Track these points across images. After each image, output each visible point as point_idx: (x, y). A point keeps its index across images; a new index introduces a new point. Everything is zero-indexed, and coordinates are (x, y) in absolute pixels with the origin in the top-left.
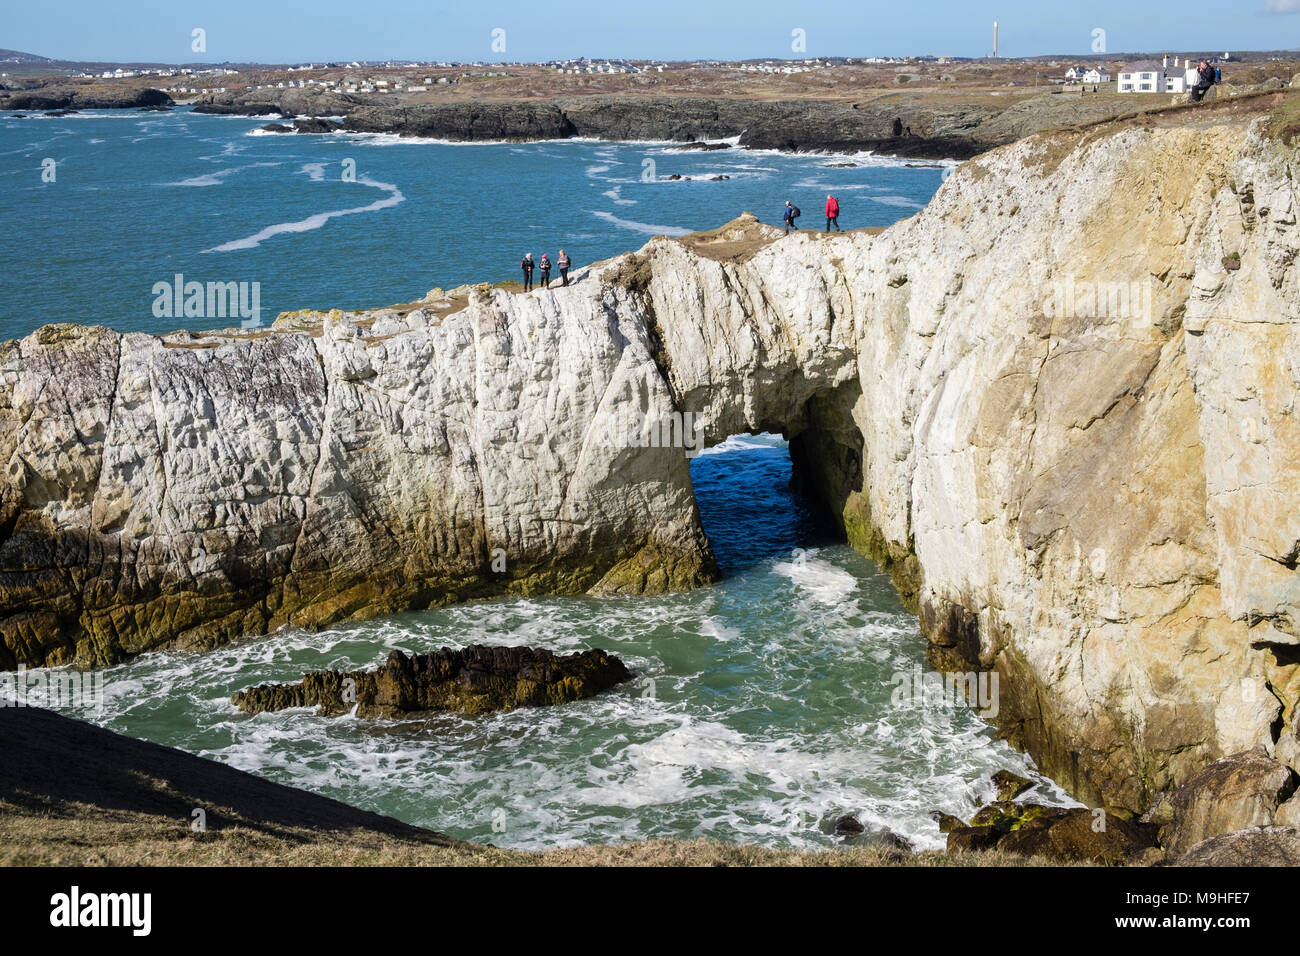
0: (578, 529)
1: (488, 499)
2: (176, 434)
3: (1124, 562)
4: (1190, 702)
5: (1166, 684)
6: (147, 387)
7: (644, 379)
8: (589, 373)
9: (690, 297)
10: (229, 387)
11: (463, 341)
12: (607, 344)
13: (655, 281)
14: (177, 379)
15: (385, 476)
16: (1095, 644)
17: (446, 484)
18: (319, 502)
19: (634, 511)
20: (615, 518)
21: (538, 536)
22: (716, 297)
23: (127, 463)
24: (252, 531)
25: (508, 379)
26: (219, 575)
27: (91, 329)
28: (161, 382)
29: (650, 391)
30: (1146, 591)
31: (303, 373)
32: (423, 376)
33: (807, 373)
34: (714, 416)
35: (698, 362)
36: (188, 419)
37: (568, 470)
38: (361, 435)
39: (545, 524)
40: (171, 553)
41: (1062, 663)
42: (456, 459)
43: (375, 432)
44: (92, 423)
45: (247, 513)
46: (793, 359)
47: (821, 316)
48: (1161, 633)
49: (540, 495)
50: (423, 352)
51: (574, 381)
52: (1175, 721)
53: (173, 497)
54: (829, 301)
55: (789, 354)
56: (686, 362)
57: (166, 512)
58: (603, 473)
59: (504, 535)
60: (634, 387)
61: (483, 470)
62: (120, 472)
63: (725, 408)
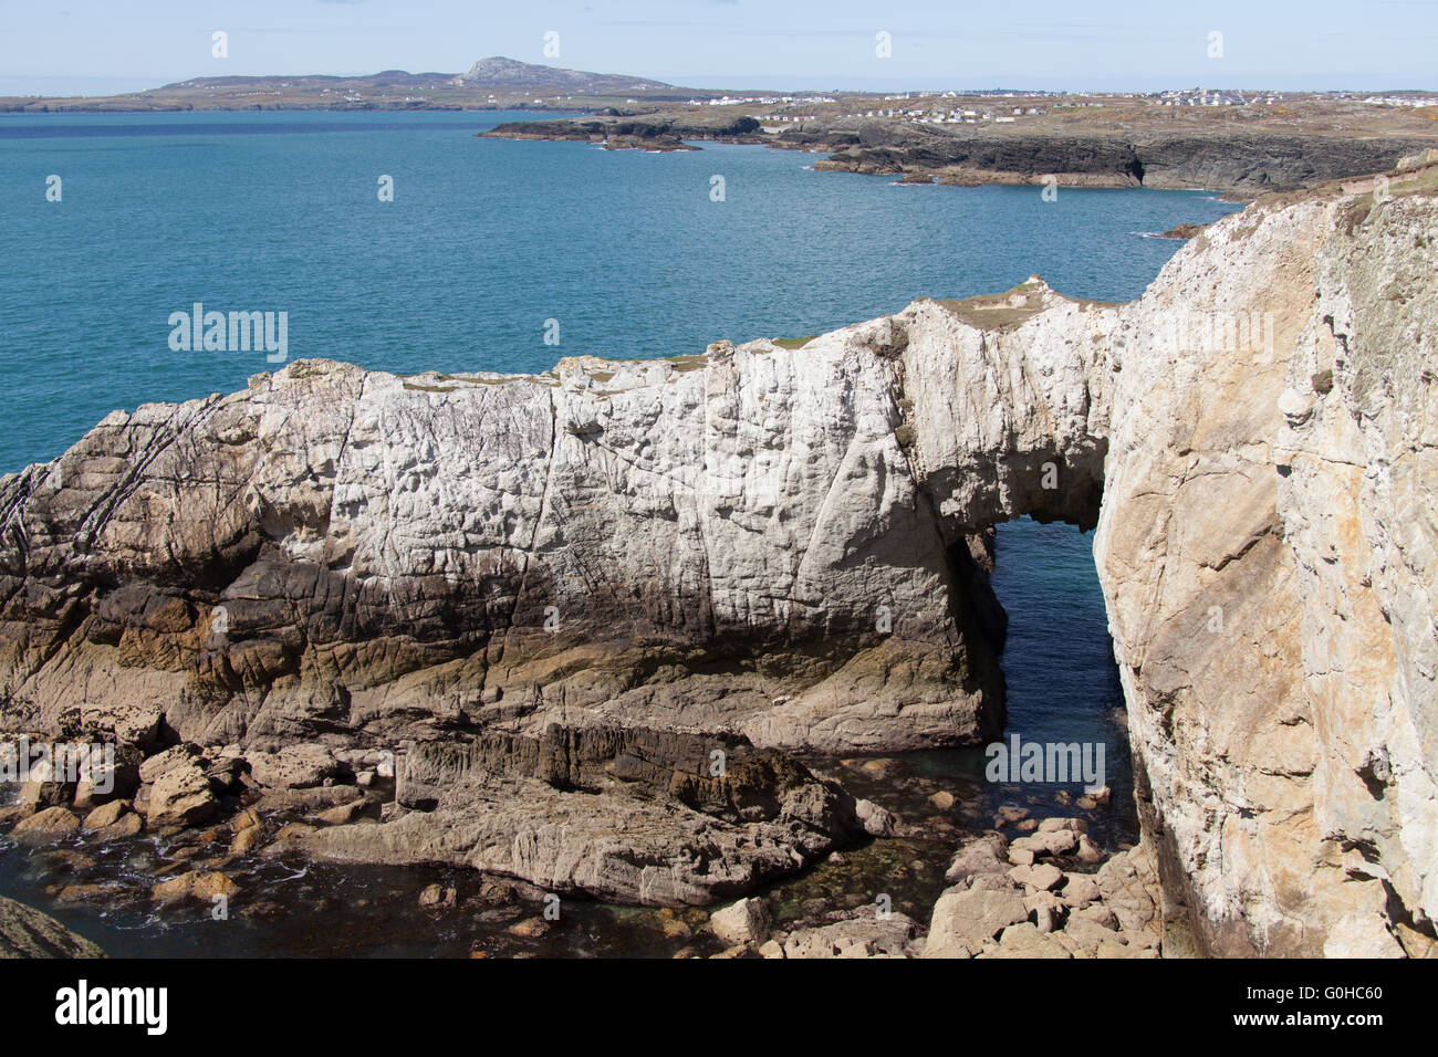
0: (810, 611)
1: (713, 571)
2: (400, 475)
3: (1248, 741)
4: (1319, 927)
5: (1293, 900)
6: (375, 427)
7: (881, 456)
8: (822, 444)
9: (943, 368)
10: (456, 433)
11: (691, 401)
12: (839, 414)
13: (911, 348)
14: (405, 422)
15: (610, 536)
16: (1230, 833)
17: (671, 549)
18: (540, 558)
19: (876, 597)
20: (853, 603)
21: (766, 615)
22: (971, 371)
23: (354, 502)
24: (472, 580)
25: (737, 444)
26: (437, 621)
27: (339, 365)
28: (388, 424)
29: (888, 468)
30: (1274, 778)
31: (533, 424)
32: (649, 435)
33: (1068, 462)
34: (964, 502)
35: (943, 441)
36: (413, 463)
37: (800, 545)
38: (584, 492)
39: (776, 602)
40: (391, 597)
41: (1200, 850)
42: (681, 525)
43: (600, 490)
44: (323, 460)
45: (467, 562)
46: (1051, 443)
47: (1075, 399)
48: (1292, 834)
49: (769, 571)
50: (651, 410)
51: (806, 452)
52: (1300, 947)
53: (394, 538)
54: (1086, 383)
55: (1045, 439)
56: (931, 439)
57: (387, 553)
58: (837, 555)
59: (730, 609)
60: (871, 463)
61: (708, 540)
62: (347, 509)
63: (977, 492)
